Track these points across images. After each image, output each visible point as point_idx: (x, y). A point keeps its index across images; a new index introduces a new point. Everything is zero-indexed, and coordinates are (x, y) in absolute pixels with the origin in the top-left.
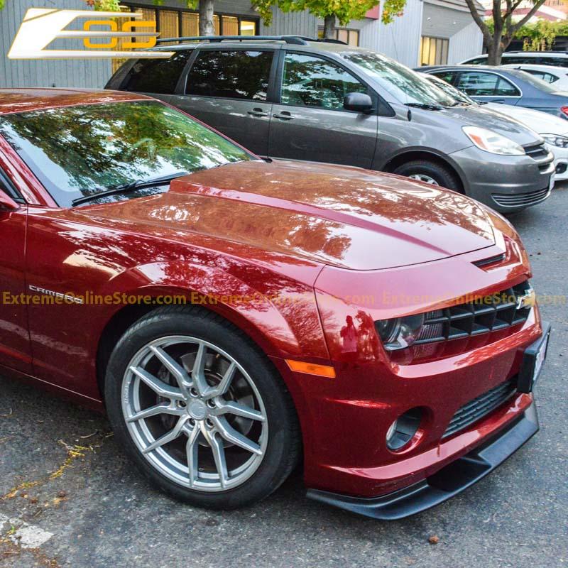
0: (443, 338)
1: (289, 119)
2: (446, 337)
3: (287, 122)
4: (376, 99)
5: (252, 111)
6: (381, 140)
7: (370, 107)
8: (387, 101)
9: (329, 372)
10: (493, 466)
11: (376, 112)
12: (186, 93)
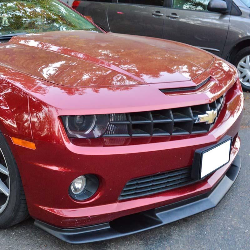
0: (128, 135)
1: (175, 18)
2: (131, 135)
3: (174, 20)
4: (231, 4)
5: (155, 13)
6: (230, 31)
7: (226, 9)
8: (237, 5)
9: (32, 146)
10: (165, 222)
11: (229, 13)
12: (118, 2)
